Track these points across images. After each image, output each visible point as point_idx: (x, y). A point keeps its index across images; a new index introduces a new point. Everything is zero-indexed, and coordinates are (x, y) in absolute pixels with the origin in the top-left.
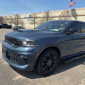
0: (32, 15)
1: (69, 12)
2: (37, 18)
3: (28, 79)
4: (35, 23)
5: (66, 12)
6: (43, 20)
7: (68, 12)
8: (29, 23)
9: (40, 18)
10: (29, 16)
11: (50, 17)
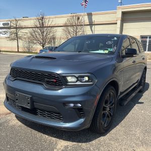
0: (9, 22)
1: (80, 18)
2: (22, 28)
3: (80, 144)
4: (17, 38)
5: (74, 17)
6: (34, 32)
7: (78, 18)
8: (6, 38)
9: (29, 29)
10: (4, 24)
11: (47, 27)
